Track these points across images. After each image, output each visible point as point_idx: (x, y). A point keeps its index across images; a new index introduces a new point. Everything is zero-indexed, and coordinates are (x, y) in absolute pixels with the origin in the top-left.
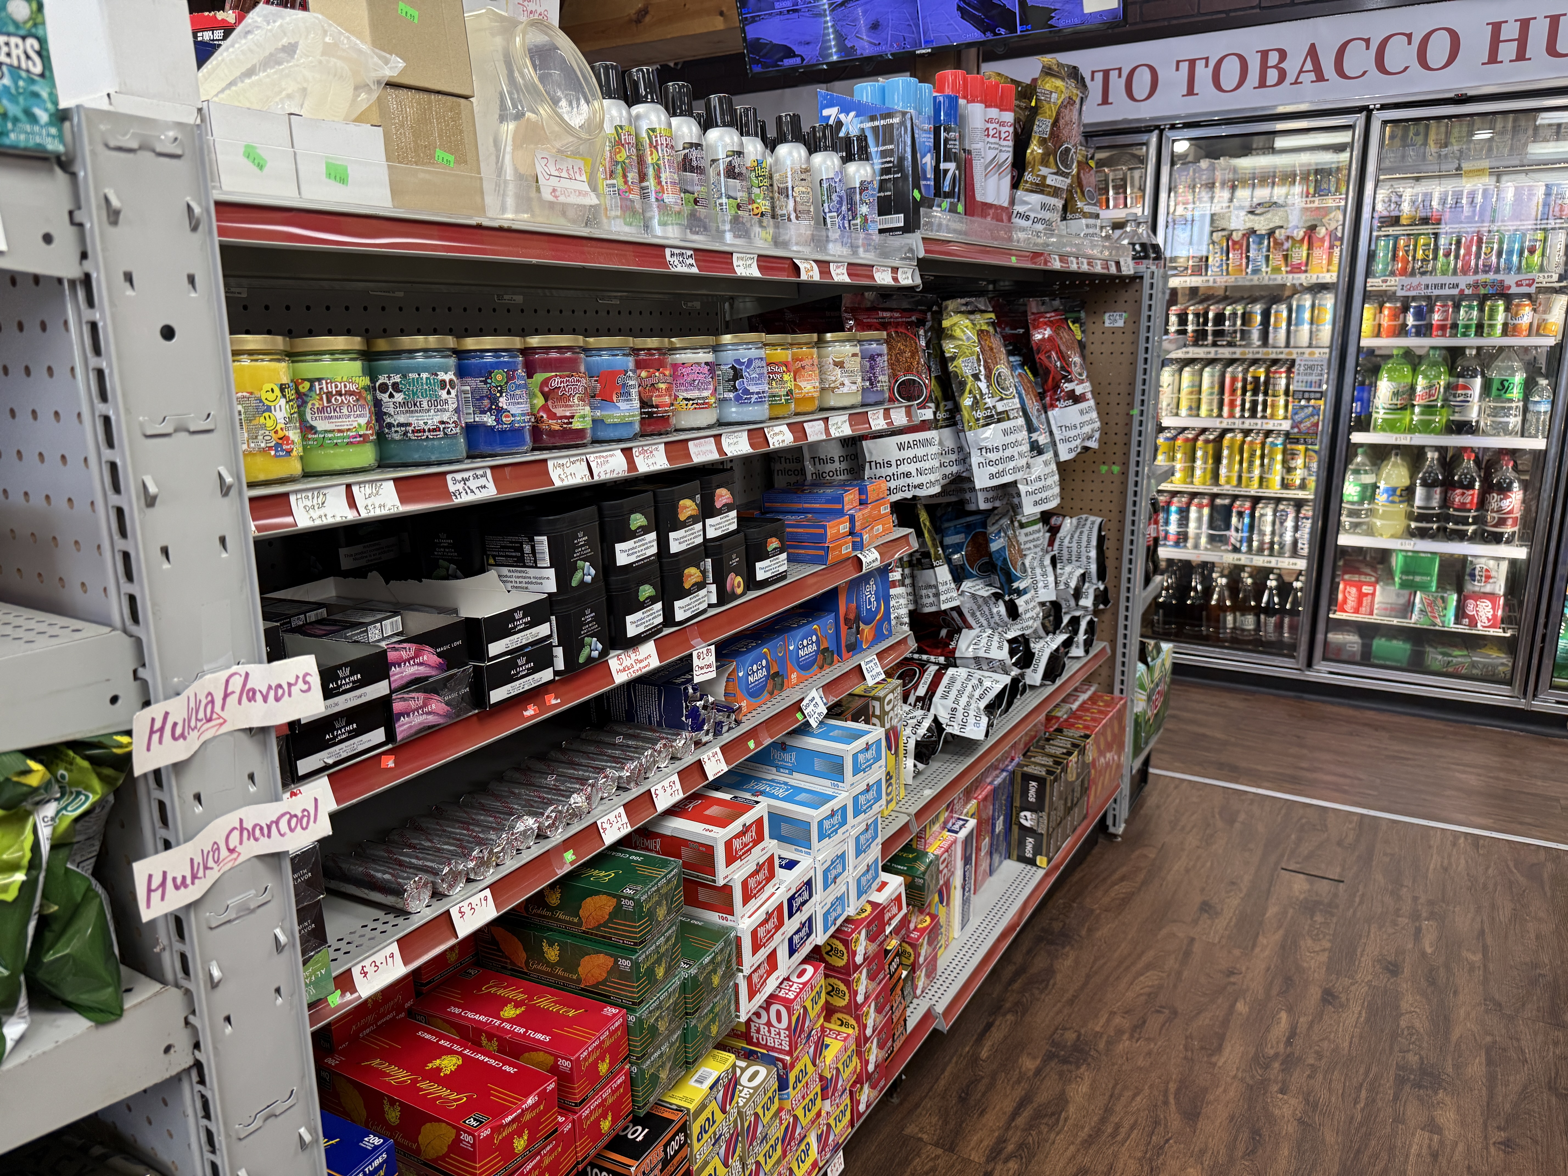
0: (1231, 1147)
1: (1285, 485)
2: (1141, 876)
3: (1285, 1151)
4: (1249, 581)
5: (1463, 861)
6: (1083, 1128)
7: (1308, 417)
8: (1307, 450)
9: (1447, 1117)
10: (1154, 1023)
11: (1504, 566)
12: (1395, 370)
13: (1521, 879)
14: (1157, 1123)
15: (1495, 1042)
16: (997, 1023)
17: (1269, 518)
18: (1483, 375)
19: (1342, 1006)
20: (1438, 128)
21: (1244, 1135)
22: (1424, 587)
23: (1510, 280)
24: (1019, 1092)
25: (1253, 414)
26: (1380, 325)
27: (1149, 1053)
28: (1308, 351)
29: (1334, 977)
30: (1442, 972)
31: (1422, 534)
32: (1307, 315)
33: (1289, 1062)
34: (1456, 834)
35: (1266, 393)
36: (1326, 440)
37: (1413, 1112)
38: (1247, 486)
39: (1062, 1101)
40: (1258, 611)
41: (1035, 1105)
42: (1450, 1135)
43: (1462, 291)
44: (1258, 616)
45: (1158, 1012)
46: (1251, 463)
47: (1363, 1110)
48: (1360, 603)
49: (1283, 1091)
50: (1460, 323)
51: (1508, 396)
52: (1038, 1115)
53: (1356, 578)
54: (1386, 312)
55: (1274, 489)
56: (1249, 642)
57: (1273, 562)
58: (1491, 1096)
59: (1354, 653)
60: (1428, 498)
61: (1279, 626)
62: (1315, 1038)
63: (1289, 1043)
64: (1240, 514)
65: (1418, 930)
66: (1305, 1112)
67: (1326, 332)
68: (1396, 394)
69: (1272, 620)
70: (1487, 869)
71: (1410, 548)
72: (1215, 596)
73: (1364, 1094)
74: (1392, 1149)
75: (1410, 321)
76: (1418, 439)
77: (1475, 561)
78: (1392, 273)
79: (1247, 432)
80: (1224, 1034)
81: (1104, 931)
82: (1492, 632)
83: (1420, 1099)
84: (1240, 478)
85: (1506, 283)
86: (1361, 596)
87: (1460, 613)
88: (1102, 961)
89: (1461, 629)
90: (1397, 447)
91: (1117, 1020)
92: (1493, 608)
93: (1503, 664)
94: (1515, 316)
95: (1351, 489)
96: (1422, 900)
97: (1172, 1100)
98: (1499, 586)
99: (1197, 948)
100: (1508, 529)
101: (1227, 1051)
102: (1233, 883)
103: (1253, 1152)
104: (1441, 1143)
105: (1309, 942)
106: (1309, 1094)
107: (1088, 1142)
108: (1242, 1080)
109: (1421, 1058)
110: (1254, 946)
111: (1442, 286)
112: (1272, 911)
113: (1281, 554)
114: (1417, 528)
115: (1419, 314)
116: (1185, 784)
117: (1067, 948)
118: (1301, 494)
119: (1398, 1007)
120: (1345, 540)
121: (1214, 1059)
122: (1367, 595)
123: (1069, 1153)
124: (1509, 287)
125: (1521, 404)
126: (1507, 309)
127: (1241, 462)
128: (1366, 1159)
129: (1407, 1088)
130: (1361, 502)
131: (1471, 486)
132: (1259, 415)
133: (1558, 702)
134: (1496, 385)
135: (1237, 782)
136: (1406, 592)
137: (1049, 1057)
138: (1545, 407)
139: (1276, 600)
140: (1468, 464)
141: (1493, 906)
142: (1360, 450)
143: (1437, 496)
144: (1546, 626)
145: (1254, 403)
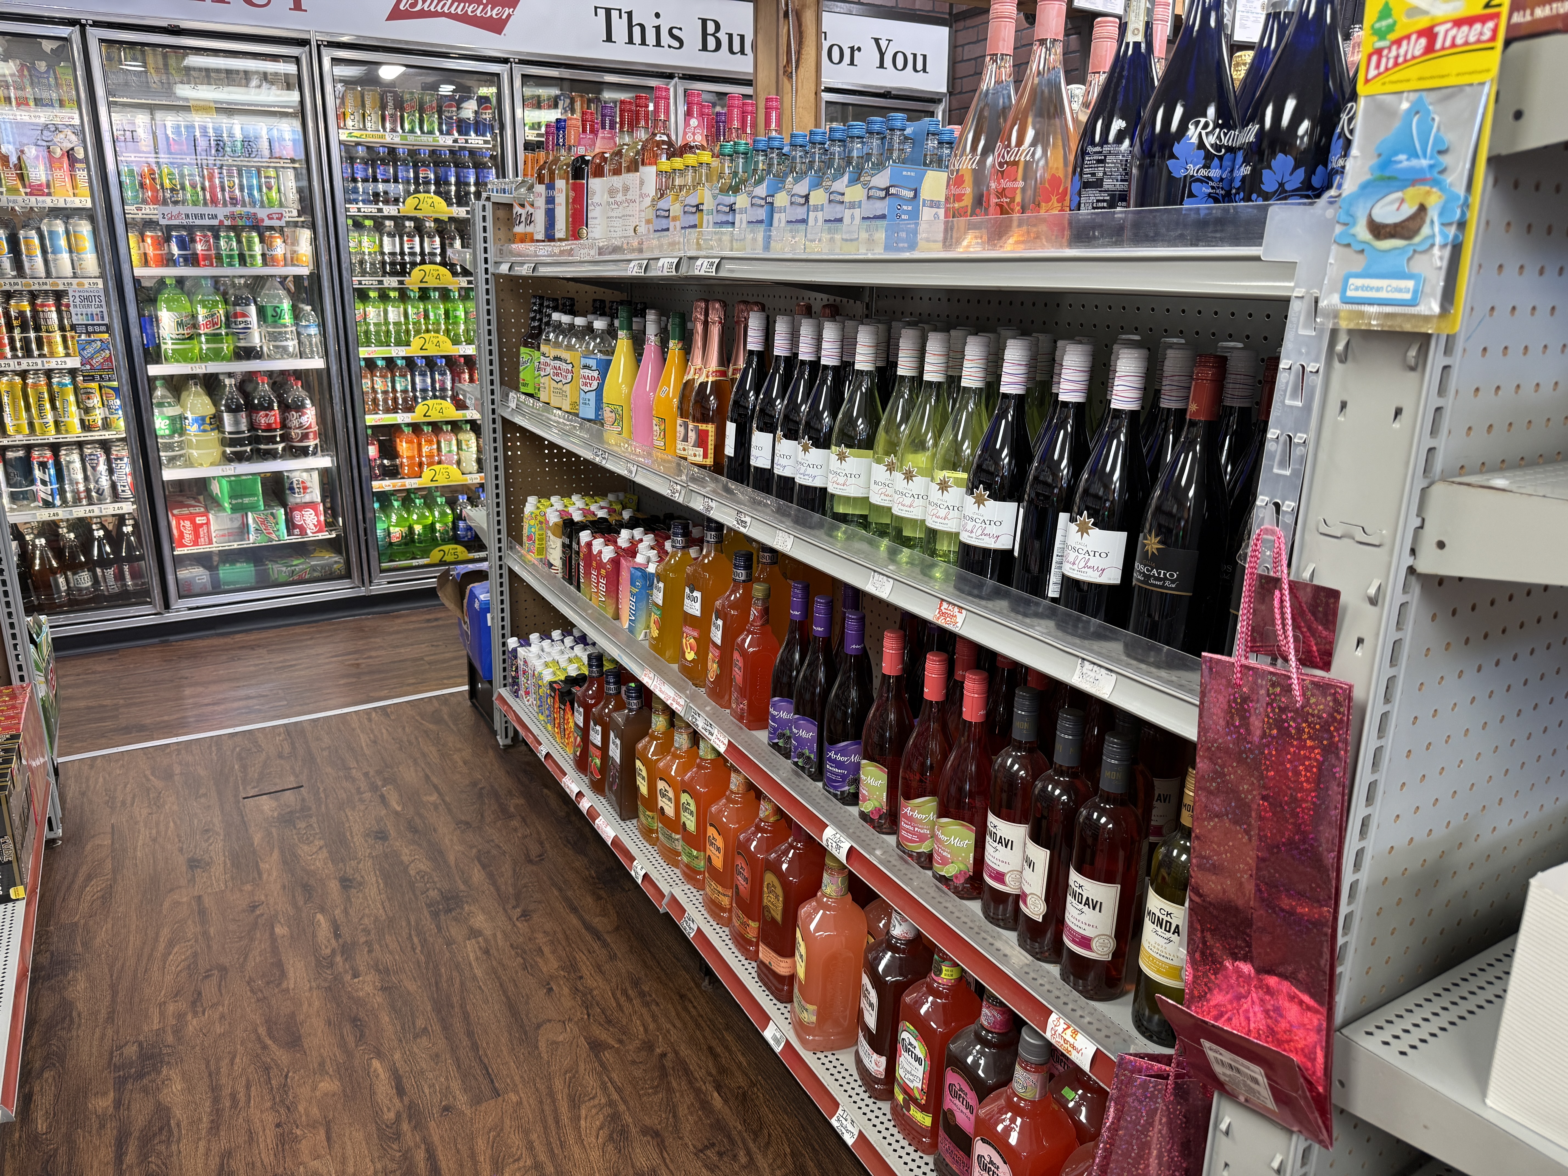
0: (342, 1044)
1: (85, 426)
2: (109, 865)
3: (385, 1018)
4: (72, 536)
5: (384, 731)
6: (200, 1120)
7: (98, 352)
8: (100, 388)
9: (479, 920)
10: (209, 989)
11: (315, 475)
12: (174, 300)
13: (431, 726)
14: (267, 1069)
15: (479, 851)
16: (37, 1089)
17: (77, 465)
18: (255, 303)
19: (361, 884)
20: (155, 55)
21: (347, 1029)
22: (253, 508)
23: (262, 213)
24: (110, 1133)
25: (28, 354)
26: (145, 254)
27: (222, 1017)
28: (75, 281)
29: (341, 865)
30: (418, 820)
31: (239, 458)
32: (63, 243)
33: (347, 950)
34: (367, 712)
35: (37, 329)
36: (125, 375)
37: (456, 932)
38: (43, 433)
39: (162, 1112)
40: (91, 565)
41: (136, 1134)
42: (488, 933)
43: (221, 221)
44: (92, 571)
45: (207, 977)
46: (40, 408)
47: (422, 952)
48: (197, 535)
49: (355, 976)
50: (224, 253)
51: (282, 321)
52: (146, 1141)
53: (185, 511)
54: (149, 240)
55: (75, 432)
56: (89, 601)
57: (96, 510)
58: (498, 890)
59: (205, 585)
60: (237, 423)
61: (120, 576)
62: (355, 920)
63: (337, 936)
64: (43, 465)
65: (383, 797)
66: (382, 980)
67: (90, 261)
68: (180, 324)
69: (110, 572)
70: (404, 729)
71: (232, 473)
72: (37, 562)
73: (416, 940)
74: (457, 966)
75: (175, 251)
76: (212, 367)
77: (292, 475)
78: (144, 201)
79: (23, 374)
80: (280, 960)
81: (102, 936)
82: (321, 536)
83: (455, 919)
84: (31, 425)
85: (259, 216)
86: (196, 528)
87: (291, 525)
88: (118, 965)
89: (294, 539)
90: (193, 377)
91: (171, 1008)
92: (316, 515)
93: (336, 562)
94: (270, 247)
95: (161, 424)
96: (372, 773)
97: (269, 1042)
98: (315, 495)
99: (207, 901)
100: (312, 443)
101: (291, 974)
102: (207, 831)
103: (362, 1035)
104: (486, 940)
105: (306, 848)
106: (377, 965)
107: (215, 1127)
108: (318, 987)
109: (439, 890)
110: (260, 874)
111: (202, 216)
112: (257, 838)
113: (101, 500)
114: (232, 453)
115: (182, 245)
116: (99, 761)
117: (71, 974)
118: (107, 435)
119: (402, 862)
120: (169, 474)
121: (284, 985)
122: (202, 525)
123: (202, 1149)
124: (263, 220)
125: (294, 329)
126: (262, 241)
127: (28, 408)
128: (445, 985)
129: (442, 917)
130: (171, 436)
131: (270, 408)
132: (36, 353)
133: (389, 583)
134: (270, 312)
135: (153, 739)
136: (238, 515)
137: (120, 1084)
138: (313, 331)
139: (108, 549)
140: (265, 387)
141: (424, 755)
142: (158, 383)
143: (244, 420)
144: (364, 522)
145: (26, 342)
